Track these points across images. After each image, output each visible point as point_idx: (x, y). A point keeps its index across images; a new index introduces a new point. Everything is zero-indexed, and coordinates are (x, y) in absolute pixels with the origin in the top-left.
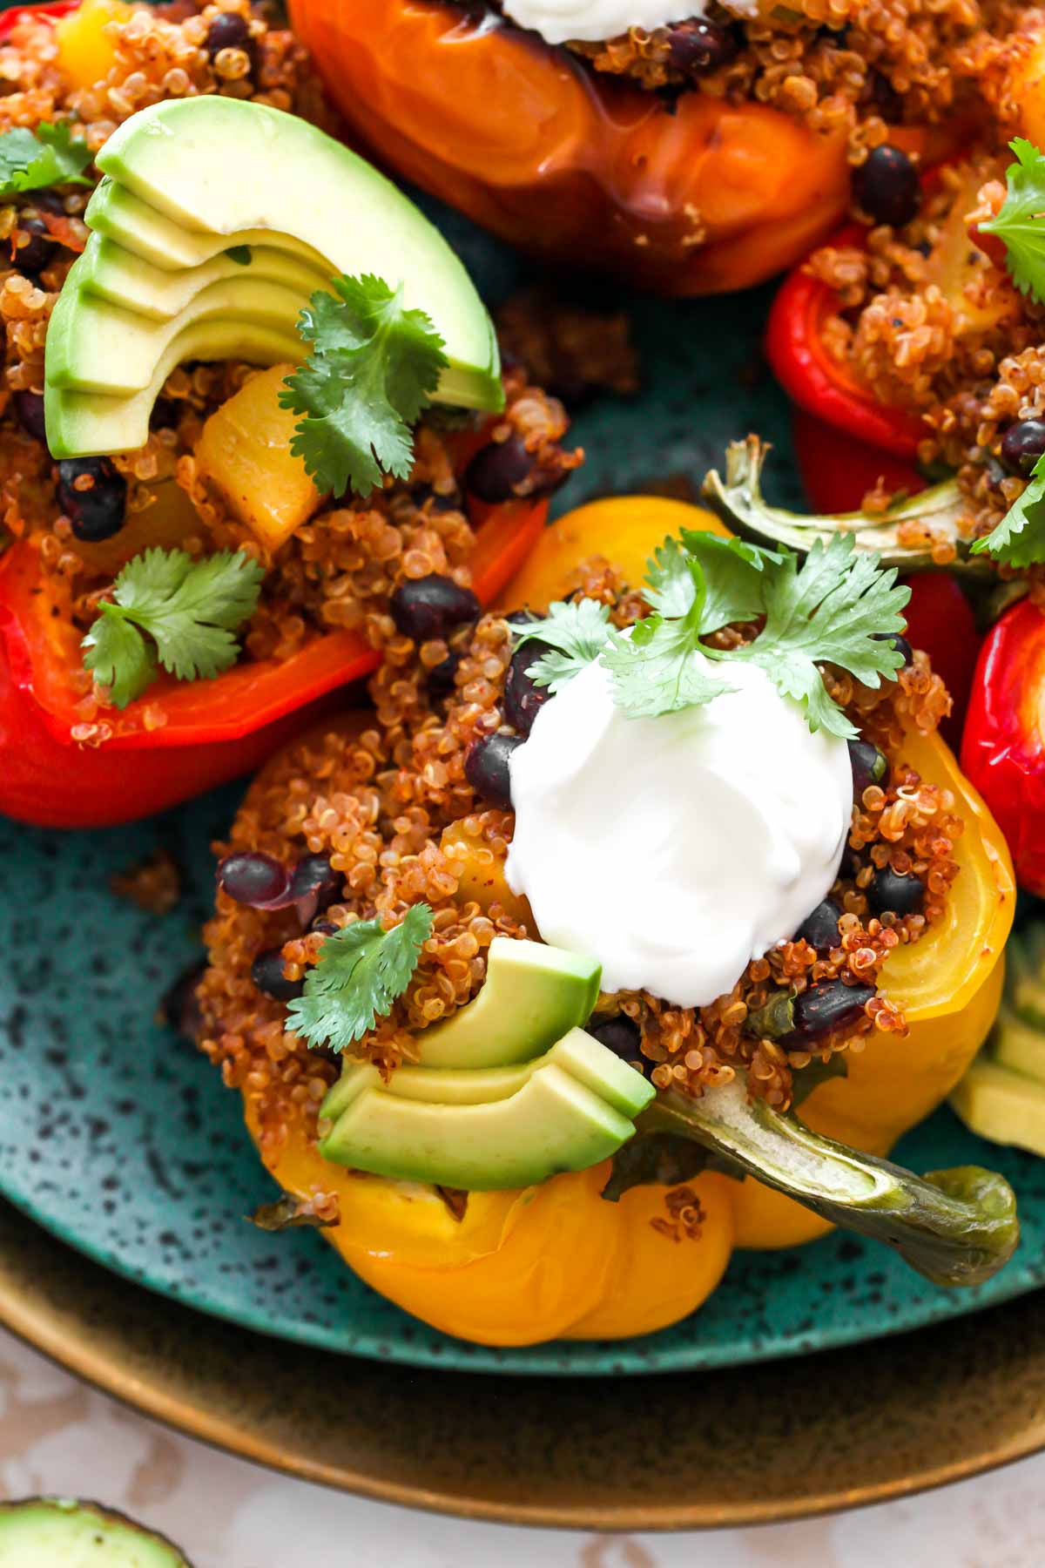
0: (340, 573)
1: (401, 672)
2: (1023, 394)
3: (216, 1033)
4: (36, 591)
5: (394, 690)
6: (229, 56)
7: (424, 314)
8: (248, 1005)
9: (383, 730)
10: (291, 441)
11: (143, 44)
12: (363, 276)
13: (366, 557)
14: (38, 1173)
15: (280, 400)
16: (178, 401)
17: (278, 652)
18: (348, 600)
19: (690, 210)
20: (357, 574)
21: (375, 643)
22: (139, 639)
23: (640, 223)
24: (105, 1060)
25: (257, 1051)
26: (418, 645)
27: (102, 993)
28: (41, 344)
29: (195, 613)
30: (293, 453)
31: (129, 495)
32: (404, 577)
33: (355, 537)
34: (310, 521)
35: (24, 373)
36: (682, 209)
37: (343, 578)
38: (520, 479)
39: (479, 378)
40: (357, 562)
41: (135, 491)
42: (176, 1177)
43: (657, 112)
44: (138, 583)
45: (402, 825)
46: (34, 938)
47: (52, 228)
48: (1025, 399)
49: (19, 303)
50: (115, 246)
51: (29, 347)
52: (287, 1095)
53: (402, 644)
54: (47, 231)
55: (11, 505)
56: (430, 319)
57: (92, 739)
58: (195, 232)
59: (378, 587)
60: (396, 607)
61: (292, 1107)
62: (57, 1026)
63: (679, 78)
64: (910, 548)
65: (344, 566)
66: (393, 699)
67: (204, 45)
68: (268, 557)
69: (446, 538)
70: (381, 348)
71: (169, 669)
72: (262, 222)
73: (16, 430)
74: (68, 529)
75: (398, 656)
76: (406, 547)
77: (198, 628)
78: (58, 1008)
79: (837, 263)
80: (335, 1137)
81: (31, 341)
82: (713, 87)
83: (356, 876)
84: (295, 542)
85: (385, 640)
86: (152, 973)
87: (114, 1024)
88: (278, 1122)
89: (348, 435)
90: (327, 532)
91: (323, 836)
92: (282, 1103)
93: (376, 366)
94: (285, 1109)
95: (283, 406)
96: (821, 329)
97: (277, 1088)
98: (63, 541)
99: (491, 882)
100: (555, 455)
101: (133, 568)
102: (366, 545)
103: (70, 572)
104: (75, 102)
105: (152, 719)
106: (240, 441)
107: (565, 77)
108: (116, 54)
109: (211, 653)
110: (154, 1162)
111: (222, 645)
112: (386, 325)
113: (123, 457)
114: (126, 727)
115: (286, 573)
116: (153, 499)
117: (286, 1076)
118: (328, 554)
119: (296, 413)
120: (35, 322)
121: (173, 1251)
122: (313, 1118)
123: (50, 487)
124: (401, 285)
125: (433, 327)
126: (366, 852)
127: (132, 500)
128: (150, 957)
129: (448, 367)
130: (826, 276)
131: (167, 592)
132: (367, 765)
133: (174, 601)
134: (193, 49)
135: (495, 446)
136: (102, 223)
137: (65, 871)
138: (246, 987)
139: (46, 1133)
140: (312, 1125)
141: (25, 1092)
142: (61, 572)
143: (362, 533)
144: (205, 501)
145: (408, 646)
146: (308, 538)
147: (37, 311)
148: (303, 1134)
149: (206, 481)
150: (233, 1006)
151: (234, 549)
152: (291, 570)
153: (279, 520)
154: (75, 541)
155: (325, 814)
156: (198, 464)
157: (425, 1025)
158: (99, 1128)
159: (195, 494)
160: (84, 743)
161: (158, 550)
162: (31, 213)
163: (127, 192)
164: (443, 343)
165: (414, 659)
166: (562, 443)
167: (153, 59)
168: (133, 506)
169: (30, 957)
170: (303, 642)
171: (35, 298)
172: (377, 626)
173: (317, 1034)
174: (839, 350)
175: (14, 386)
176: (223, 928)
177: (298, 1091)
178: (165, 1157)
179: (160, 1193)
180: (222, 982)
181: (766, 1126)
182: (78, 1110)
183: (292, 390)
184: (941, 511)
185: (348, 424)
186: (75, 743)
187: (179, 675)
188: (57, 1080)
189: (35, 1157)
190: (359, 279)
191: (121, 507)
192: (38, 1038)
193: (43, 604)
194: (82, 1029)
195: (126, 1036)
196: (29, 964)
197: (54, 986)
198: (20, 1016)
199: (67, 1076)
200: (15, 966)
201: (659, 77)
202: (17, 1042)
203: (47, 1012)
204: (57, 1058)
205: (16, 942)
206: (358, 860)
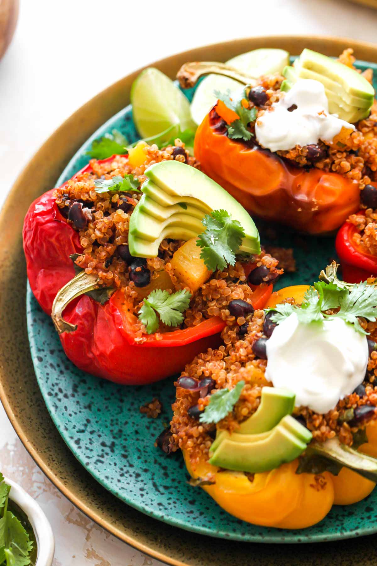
0: (213, 300)
1: (231, 328)
3: (177, 433)
4: (123, 304)
5: (229, 333)
6: (180, 156)
7: (238, 221)
8: (186, 425)
9: (225, 345)
10: (200, 254)
11: (155, 152)
12: (220, 210)
13: (221, 294)
14: (120, 485)
15: (197, 243)
16: (165, 251)
17: (194, 323)
18: (215, 307)
19: (314, 200)
20: (218, 300)
21: (224, 318)
22: (154, 313)
23: (299, 203)
24: (139, 458)
25: (190, 436)
26: (236, 319)
27: (138, 440)
28: (127, 229)
29: (172, 306)
30: (201, 258)
31: (151, 275)
32: (232, 299)
33: (218, 286)
34: (205, 283)
35: (121, 239)
36: (312, 199)
37: (214, 301)
38: (265, 276)
39: (253, 240)
40: (218, 296)
41: (153, 273)
42: (162, 489)
43: (304, 173)
44: (154, 297)
45: (233, 367)
46: (117, 424)
47: (129, 200)
49: (120, 217)
50: (150, 197)
51: (123, 230)
52: (199, 448)
53: (232, 317)
55: (116, 277)
56: (240, 223)
57: (141, 341)
58: (173, 195)
59: (224, 303)
60: (230, 307)
61: (200, 452)
62: (124, 447)
63: (310, 163)
65: (215, 297)
66: (229, 336)
67: (172, 154)
68: (192, 292)
69: (245, 291)
70: (226, 230)
71: (163, 322)
72: (191, 195)
73: (118, 259)
74: (134, 285)
75: (230, 321)
76: (232, 292)
77: (172, 310)
78: (123, 442)
79: (357, 218)
80: (214, 456)
81: (124, 227)
82: (320, 165)
83: (220, 380)
84: (200, 289)
85: (227, 317)
86: (153, 435)
87: (141, 449)
88: (196, 458)
89: (217, 252)
90: (210, 286)
91: (209, 371)
92: (197, 450)
93: (224, 236)
94: (198, 452)
95: (198, 245)
96: (352, 235)
97: (196, 446)
98: (131, 288)
99: (261, 378)
100: (275, 270)
101: (153, 293)
102: (221, 291)
103: (134, 296)
104: (134, 172)
105: (158, 337)
106: (185, 258)
107: (277, 163)
108: (147, 156)
109: (176, 318)
110: (155, 485)
111: (179, 316)
112: (227, 224)
113: (151, 260)
114: (150, 339)
115: (197, 299)
116: (158, 275)
117: (199, 442)
118: (210, 293)
119: (201, 247)
120: (125, 222)
121: (161, 507)
122: (207, 454)
123: (127, 274)
124: (231, 215)
125: (241, 225)
126: (222, 373)
127: (152, 275)
128: (152, 430)
129: (245, 237)
130: (354, 222)
131: (163, 301)
132: (221, 355)
133: (165, 303)
134: (169, 155)
135: (258, 267)
136: (146, 190)
137: (126, 406)
138: (185, 419)
139: (122, 475)
140: (206, 456)
141: (115, 464)
142: (131, 297)
143: (220, 285)
144: (174, 275)
145: (234, 318)
146: (204, 287)
147: (126, 219)
148: (203, 460)
149: (174, 269)
150: (182, 425)
151: (182, 289)
152: (198, 299)
153: (197, 277)
154: (135, 287)
155: (209, 365)
156: (172, 265)
157: (242, 418)
158: (138, 475)
159: (171, 273)
160: (139, 342)
161: (160, 290)
162: (123, 196)
163: (154, 182)
164: (244, 230)
165: (235, 324)
166: (278, 267)
167: (158, 157)
168: (153, 277)
169: (116, 429)
170: (202, 320)
171: (126, 216)
172: (224, 313)
173: (209, 420)
174: (358, 241)
175: (118, 244)
176: (177, 404)
177: (202, 446)
178: (158, 484)
179: (157, 493)
180: (178, 420)
181: (345, 450)
182: (131, 470)
183: (200, 239)
185: (217, 249)
186: (136, 342)
187: (166, 324)
188: (124, 461)
189: (119, 481)
190: (219, 211)
191: (149, 277)
192: (119, 451)
193: (125, 308)
194: (131, 449)
195: (145, 451)
196: (116, 431)
197: (123, 437)
198: (113, 444)
199: (128, 461)
200: (112, 431)
201: (304, 161)
202: (113, 451)
203: (121, 444)
204: (125, 456)
205: (112, 425)
206: (220, 376)
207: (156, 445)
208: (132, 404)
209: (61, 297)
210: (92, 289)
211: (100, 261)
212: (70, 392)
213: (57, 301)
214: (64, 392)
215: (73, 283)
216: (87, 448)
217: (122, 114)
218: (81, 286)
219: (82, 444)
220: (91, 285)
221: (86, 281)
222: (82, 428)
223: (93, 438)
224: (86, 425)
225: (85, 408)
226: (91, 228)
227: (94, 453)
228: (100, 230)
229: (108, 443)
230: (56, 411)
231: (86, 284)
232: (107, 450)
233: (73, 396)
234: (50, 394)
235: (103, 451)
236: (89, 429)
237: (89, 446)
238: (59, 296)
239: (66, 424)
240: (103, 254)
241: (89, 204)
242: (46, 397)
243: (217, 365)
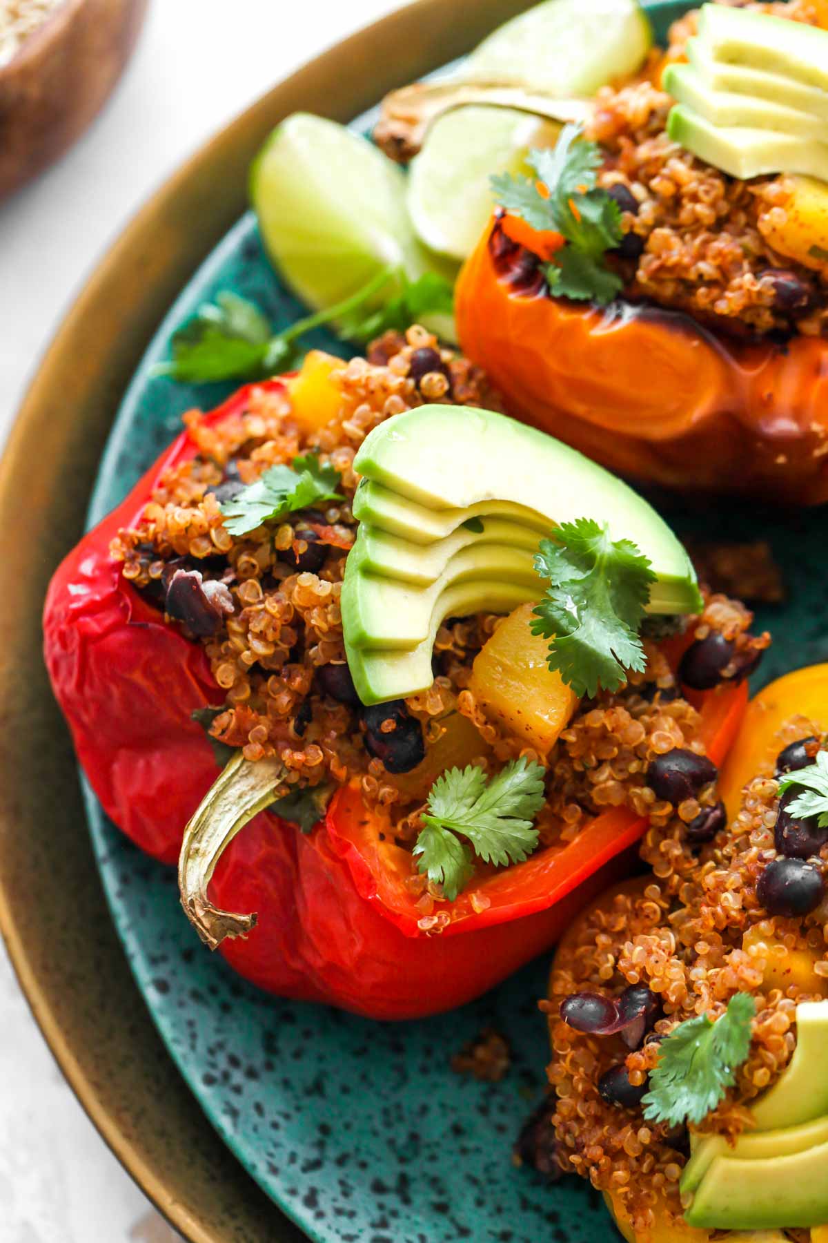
0: (601, 763)
1: (664, 833)
3: (578, 1149)
4: (364, 823)
5: (663, 848)
6: (431, 379)
7: (630, 542)
8: (598, 1121)
9: (663, 884)
10: (548, 659)
11: (363, 381)
12: (577, 520)
13: (619, 745)
15: (532, 628)
16: (445, 653)
17: (563, 836)
18: (611, 783)
19: (816, 427)
20: (613, 762)
21: (640, 812)
22: (456, 842)
23: (777, 444)
24: (480, 1203)
25: (616, 1155)
26: (676, 806)
27: (464, 1151)
28: (336, 623)
29: (496, 811)
30: (551, 668)
31: (424, 730)
32: (653, 754)
33: (609, 729)
34: (570, 725)
35: (323, 650)
36: (809, 427)
37: (604, 765)
38: (724, 664)
39: (680, 586)
40: (613, 751)
41: (429, 726)
43: (774, 357)
44: (443, 796)
45: (701, 948)
46: (401, 1118)
47: (323, 533)
49: (311, 593)
50: (380, 530)
51: (325, 627)
52: (649, 1184)
53: (663, 807)
54: (319, 538)
55: (333, 757)
56: (636, 545)
57: (435, 927)
58: (441, 510)
59: (634, 767)
60: (653, 778)
61: (653, 1193)
62: (434, 1182)
63: (783, 324)
65: (604, 757)
66: (663, 855)
67: (409, 375)
68: (544, 759)
69: (679, 718)
70: (602, 575)
71: (487, 859)
72: (489, 495)
73: (323, 699)
74: (382, 768)
75: (660, 817)
76: (649, 732)
77: (501, 821)
78: (432, 1169)
80: (698, 1205)
81: (326, 621)
82: (811, 327)
83: (673, 993)
84: (561, 743)
85: (648, 807)
86: (501, 1129)
87: (480, 1175)
88: (643, 1209)
89: (591, 645)
90: (586, 730)
91: (637, 969)
92: (645, 1192)
94: (648, 1195)
95: (534, 633)
97: (638, 1179)
98: (378, 779)
100: (748, 640)
101: (439, 787)
102: (617, 735)
103: (389, 800)
104: (315, 441)
105: (479, 904)
106: (506, 669)
107: (696, 343)
108: (344, 395)
109: (517, 839)
111: (523, 831)
112: (602, 558)
113: (417, 698)
114: (459, 915)
115: (558, 771)
116: (444, 730)
117: (645, 1168)
118: (589, 748)
119: (546, 637)
120: (326, 606)
122: (675, 1197)
123: (358, 738)
124: (606, 525)
125: (639, 551)
126: (676, 974)
127: (428, 734)
128: (496, 1116)
129: (656, 580)
131: (470, 801)
132: (655, 912)
133: (477, 806)
134: (401, 379)
135: (699, 643)
136: (367, 514)
137: (413, 1061)
138: (594, 1108)
140: (675, 1203)
142: (382, 803)
143: (614, 725)
144: (486, 723)
145: (669, 808)
146: (572, 738)
147: (326, 597)
148: (667, 1213)
149: (483, 707)
150: (586, 1125)
151: (516, 757)
152: (562, 768)
153: (552, 723)
154: (388, 775)
155: (634, 952)
156: (474, 695)
157: (757, 1093)
159: (477, 719)
160: (429, 931)
161: (455, 769)
162: (303, 526)
164: (650, 562)
165: (674, 818)
166: (752, 630)
167: (372, 392)
168: (430, 739)
169: (401, 1134)
170: (582, 824)
171: (323, 588)
172: (640, 797)
175: (316, 663)
176: (563, 1066)
177: (657, 1178)
180: (573, 1109)
183: (541, 618)
185: (590, 636)
186: (422, 933)
187: (496, 863)
188: (445, 1226)
190: (574, 524)
191: (420, 740)
192: (422, 1196)
193: (371, 833)
194: (455, 1181)
195: (492, 1181)
196: (402, 1140)
197: (425, 1153)
198: (404, 1181)
199: (453, 1220)
200: (391, 1142)
202: (406, 1201)
203: (424, 1175)
204: (442, 1208)
205: (388, 1124)
206: (671, 981)
207: (518, 1161)
208: (428, 1052)
209: (195, 845)
210: (272, 800)
211: (278, 722)
212: (259, 1059)
213: (188, 857)
214: (244, 1062)
215: (217, 796)
216: (339, 1212)
217: (231, 244)
218: (240, 797)
219: (324, 1203)
220: (267, 790)
221: (251, 781)
222: (313, 1154)
223: (347, 1176)
224: (321, 1145)
225: (309, 1092)
226: (235, 633)
227: (362, 1221)
228: (261, 636)
229: (391, 1182)
230: (235, 1125)
231: (253, 788)
232: (392, 1201)
233: (269, 1066)
234: (209, 1080)
235: (381, 1207)
236: (332, 1153)
237: (342, 1203)
238: (191, 842)
239: (271, 1155)
240: (284, 700)
241: (215, 566)
242: (202, 1091)
243: (654, 948)
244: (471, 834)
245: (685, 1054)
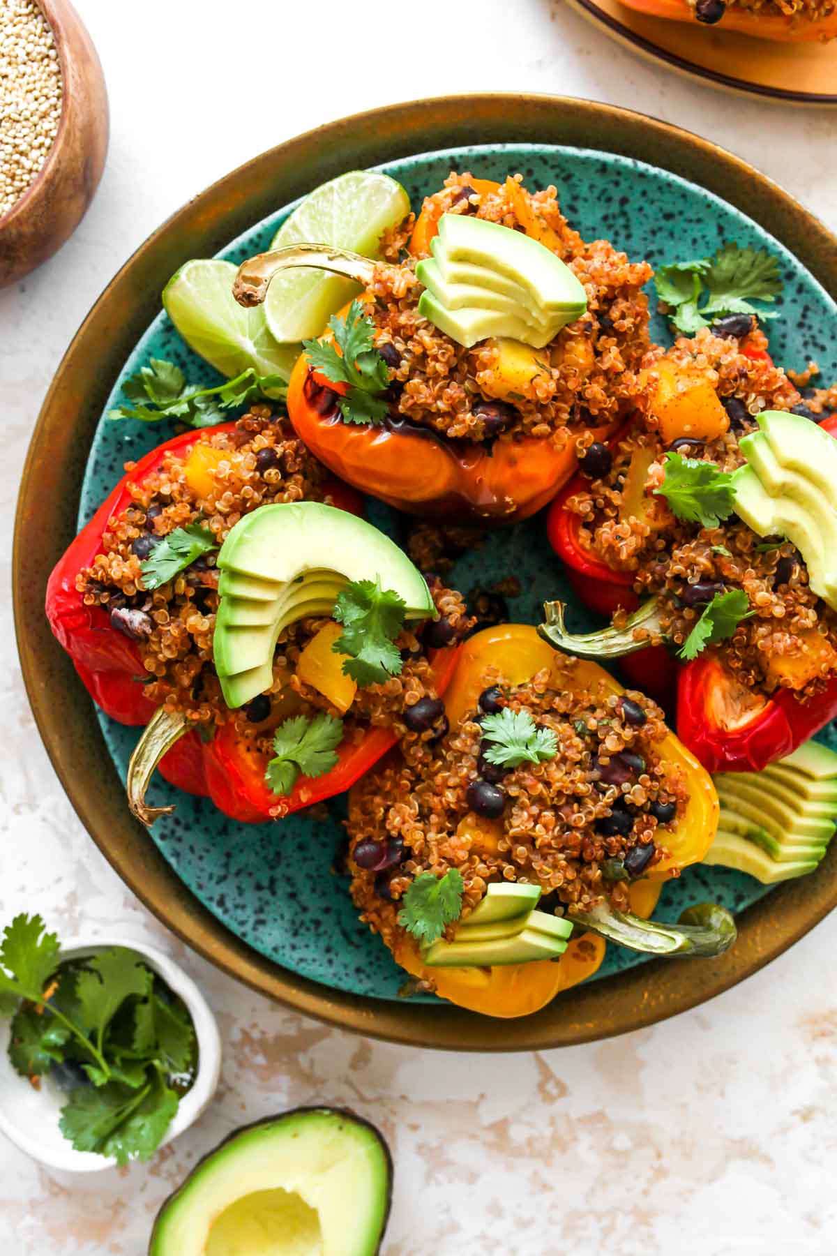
0: (376, 707)
1: (414, 745)
2: (687, 568)
4: (237, 743)
5: (412, 751)
6: (270, 473)
7: (393, 591)
9: (412, 769)
10: (343, 668)
11: (227, 477)
12: (361, 580)
14: (297, 955)
15: (333, 647)
17: (355, 743)
18: (382, 716)
19: (508, 499)
20: (384, 705)
21: (398, 736)
22: (292, 767)
23: (486, 508)
24: (313, 890)
26: (420, 735)
27: (305, 859)
29: (313, 748)
30: (345, 674)
31: (272, 703)
32: (406, 705)
36: (503, 498)
37: (378, 708)
38: (450, 639)
40: (383, 701)
41: (275, 700)
42: (355, 938)
43: (483, 456)
46: (270, 842)
47: (204, 579)
48: (689, 571)
49: (197, 626)
50: (235, 602)
54: (201, 583)
55: (217, 714)
56: (397, 593)
57: (280, 814)
59: (395, 709)
60: (405, 718)
62: (289, 880)
63: (491, 436)
64: (639, 642)
65: (377, 704)
66: (412, 755)
67: (256, 469)
69: (421, 677)
70: (376, 612)
71: (308, 774)
74: (246, 718)
75: (411, 739)
77: (316, 754)
78: (288, 872)
79: (580, 502)
81: (207, 645)
82: (508, 438)
83: (416, 845)
85: (403, 734)
86: (324, 845)
87: (314, 873)
88: (400, 947)
89: (369, 662)
91: (397, 829)
93: (376, 620)
94: (402, 942)
95: (335, 650)
96: (577, 536)
98: (244, 722)
100: (464, 623)
101: (279, 732)
103: (252, 735)
105: (304, 796)
108: (215, 484)
109: (325, 763)
110: (345, 934)
111: (328, 756)
112: (376, 601)
114: (293, 804)
116: (282, 696)
118: (370, 702)
119: (342, 654)
121: (362, 976)
124: (379, 580)
125: (399, 596)
126: (419, 835)
128: (323, 838)
129: (409, 612)
130: (575, 510)
131: (299, 740)
134: (251, 474)
135: (436, 624)
139: (295, 934)
141: (282, 917)
142: (247, 735)
144: (307, 693)
146: (359, 700)
147: (207, 627)
148: (413, 953)
149: (303, 684)
154: (250, 723)
155: (395, 816)
156: (300, 678)
158: (317, 923)
159: (301, 691)
160: (276, 817)
161: (289, 720)
162: (192, 576)
163: (235, 575)
164: (405, 602)
165: (419, 739)
167: (233, 483)
169: (270, 852)
170: (366, 737)
171: (205, 623)
172: (398, 728)
174: (588, 545)
178: (349, 928)
179: (351, 948)
182: (307, 917)
183: (337, 642)
184: (650, 617)
185: (368, 656)
186: (272, 818)
187: (314, 776)
188: (294, 906)
189: (293, 947)
192: (282, 889)
193: (242, 748)
194: (300, 880)
195: (319, 876)
196: (271, 856)
197: (284, 862)
198: (272, 881)
199: (299, 903)
200: (265, 858)
201: (480, 437)
202: (274, 893)
203: (284, 876)
204: (292, 896)
205: (263, 847)
206: (416, 841)
209: (137, 769)
210: (182, 733)
211: (184, 690)
212: (191, 817)
213: (132, 776)
214: (183, 822)
215: (149, 735)
216: (237, 907)
218: (163, 733)
219: (229, 904)
220: (179, 728)
221: (169, 722)
222: (222, 872)
223: (241, 882)
224: (226, 865)
225: (220, 833)
226: (153, 642)
227: (249, 911)
228: (168, 647)
229: (265, 883)
230: (178, 862)
231: (171, 727)
232: (266, 894)
233: (197, 821)
234: (163, 837)
235: (260, 899)
236: (233, 870)
237: (239, 901)
238: (134, 767)
239: (199, 877)
240: (186, 682)
242: (159, 842)
243: (407, 818)
244: (299, 761)
245: (423, 894)
